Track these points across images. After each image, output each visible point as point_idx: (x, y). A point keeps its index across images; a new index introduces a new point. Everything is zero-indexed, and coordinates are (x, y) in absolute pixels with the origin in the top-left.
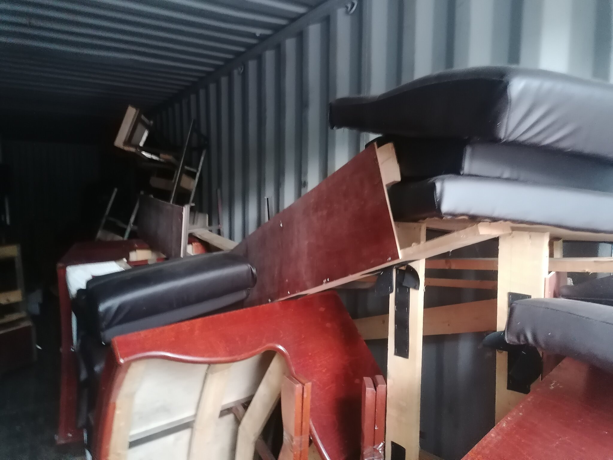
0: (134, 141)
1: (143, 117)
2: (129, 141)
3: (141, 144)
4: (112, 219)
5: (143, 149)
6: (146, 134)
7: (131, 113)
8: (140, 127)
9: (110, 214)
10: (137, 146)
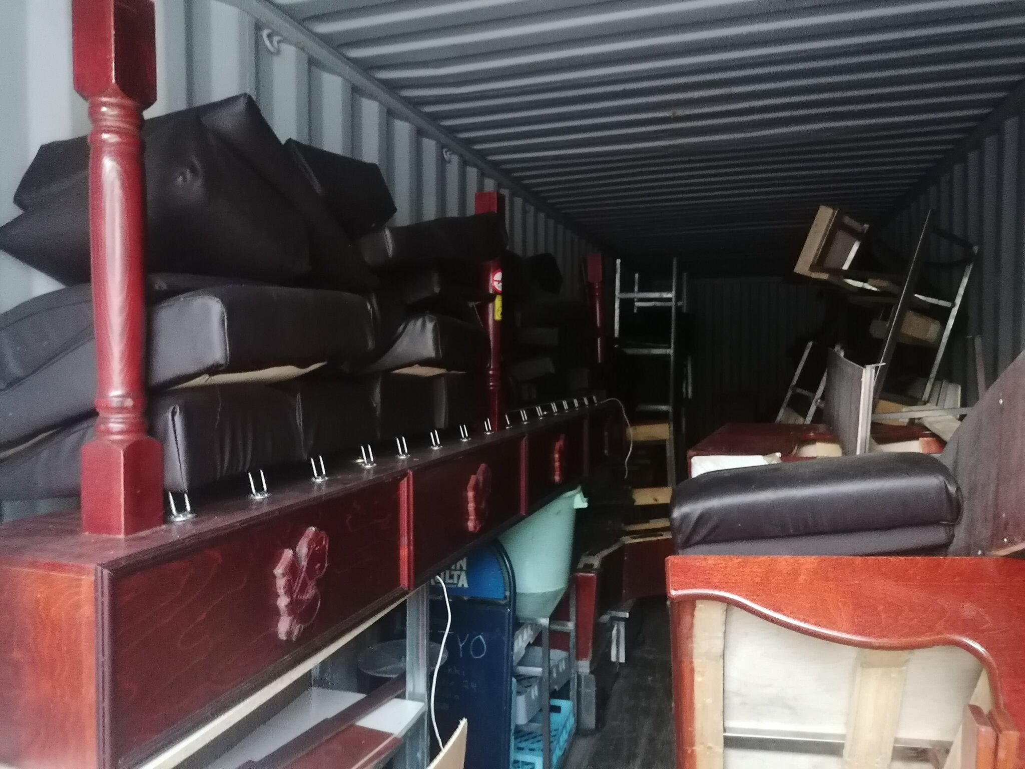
0: (831, 262)
1: (847, 220)
2: (819, 264)
3: (846, 267)
4: (799, 390)
5: (850, 274)
6: (855, 247)
7: (825, 216)
8: (841, 236)
9: (799, 384)
10: (838, 272)
